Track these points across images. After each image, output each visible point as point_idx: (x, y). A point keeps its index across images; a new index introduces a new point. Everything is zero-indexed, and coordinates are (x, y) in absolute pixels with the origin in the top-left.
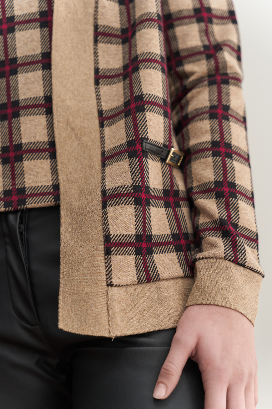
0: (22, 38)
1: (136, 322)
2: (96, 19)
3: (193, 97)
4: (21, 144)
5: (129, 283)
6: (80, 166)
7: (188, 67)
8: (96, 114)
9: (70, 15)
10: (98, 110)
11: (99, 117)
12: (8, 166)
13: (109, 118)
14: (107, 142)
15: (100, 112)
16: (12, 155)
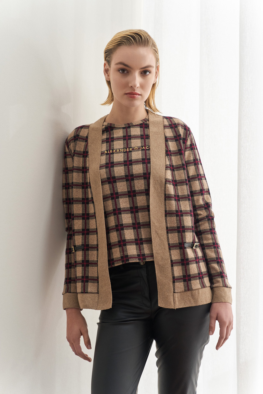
0: (139, 199)
1: (183, 304)
2: (165, 192)
3: (201, 224)
4: (142, 238)
5: (181, 291)
6: (160, 248)
7: (199, 212)
8: (165, 228)
9: (156, 191)
10: (166, 227)
11: (166, 229)
12: (138, 246)
13: (170, 230)
14: (170, 240)
15: (167, 228)
16: (139, 242)
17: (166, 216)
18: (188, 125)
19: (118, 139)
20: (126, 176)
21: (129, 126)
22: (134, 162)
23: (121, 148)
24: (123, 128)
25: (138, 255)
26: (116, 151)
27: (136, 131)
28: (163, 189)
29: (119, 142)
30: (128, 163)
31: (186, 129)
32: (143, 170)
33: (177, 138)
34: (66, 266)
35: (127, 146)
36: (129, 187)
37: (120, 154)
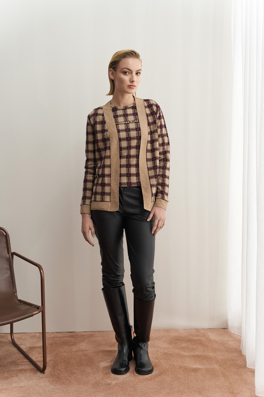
0: (132, 151)
4: (131, 173)
12: (128, 177)
13: (149, 169)
14: (150, 174)
15: (148, 168)
16: (129, 175)
17: (147, 161)
18: (159, 104)
19: (120, 116)
20: (127, 138)
21: (125, 108)
22: (131, 130)
23: (122, 121)
24: (123, 109)
25: (127, 183)
26: (120, 123)
27: (130, 111)
28: (146, 146)
29: (121, 118)
30: (128, 130)
31: (158, 107)
32: (137, 135)
33: (153, 114)
34: (83, 190)
35: (126, 120)
36: (128, 144)
37: (123, 125)
